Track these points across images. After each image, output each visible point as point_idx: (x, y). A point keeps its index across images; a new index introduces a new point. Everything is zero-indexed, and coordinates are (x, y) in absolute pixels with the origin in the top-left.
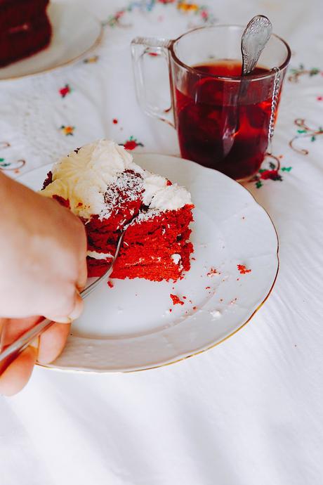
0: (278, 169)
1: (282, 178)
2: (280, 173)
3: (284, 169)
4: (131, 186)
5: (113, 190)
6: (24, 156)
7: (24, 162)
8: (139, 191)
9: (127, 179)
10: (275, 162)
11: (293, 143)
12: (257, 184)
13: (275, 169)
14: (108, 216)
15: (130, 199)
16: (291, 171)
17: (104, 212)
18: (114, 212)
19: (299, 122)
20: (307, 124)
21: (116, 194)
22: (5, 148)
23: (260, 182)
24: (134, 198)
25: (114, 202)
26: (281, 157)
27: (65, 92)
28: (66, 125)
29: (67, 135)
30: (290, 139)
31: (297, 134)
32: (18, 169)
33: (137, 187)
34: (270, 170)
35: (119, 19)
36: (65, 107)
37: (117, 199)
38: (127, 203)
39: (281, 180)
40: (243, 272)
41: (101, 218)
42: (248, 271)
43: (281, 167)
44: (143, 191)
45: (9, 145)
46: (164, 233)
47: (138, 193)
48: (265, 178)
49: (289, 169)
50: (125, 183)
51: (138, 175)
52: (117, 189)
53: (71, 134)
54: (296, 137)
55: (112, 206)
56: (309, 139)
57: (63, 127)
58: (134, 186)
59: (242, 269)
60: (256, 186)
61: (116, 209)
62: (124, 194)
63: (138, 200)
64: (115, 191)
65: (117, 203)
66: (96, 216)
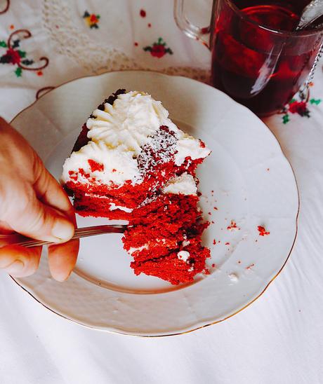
0: (307, 101)
1: (310, 114)
2: (309, 106)
3: (313, 101)
4: (165, 147)
5: (146, 151)
6: (46, 50)
7: (47, 61)
8: (172, 152)
9: (161, 138)
12: (284, 118)
13: (304, 101)
14: (140, 182)
15: (162, 161)
16: (320, 105)
17: (136, 178)
18: (146, 178)
21: (149, 156)
22: (26, 37)
23: (287, 116)
24: (166, 160)
25: (146, 166)
26: (311, 84)
29: (92, 26)
32: (41, 68)
33: (171, 147)
34: (299, 101)
37: (150, 162)
38: (159, 165)
39: (309, 116)
40: (262, 234)
41: (133, 184)
42: (266, 233)
43: (311, 98)
44: (176, 152)
45: (30, 35)
47: (170, 155)
48: (293, 112)
49: (318, 102)
50: (159, 143)
51: (172, 133)
52: (151, 150)
55: (144, 171)
57: (87, 15)
58: (168, 146)
59: (262, 230)
60: (283, 120)
61: (149, 174)
62: (157, 156)
63: (171, 161)
64: (149, 153)
65: (149, 167)
66: (129, 181)
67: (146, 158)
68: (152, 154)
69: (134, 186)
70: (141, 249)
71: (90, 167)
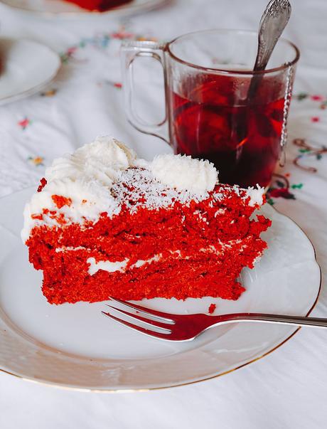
0: (288, 186)
1: (295, 197)
2: (291, 191)
3: (294, 187)
5: (119, 185)
10: (282, 181)
11: (298, 162)
12: (269, 202)
13: (285, 187)
14: (117, 212)
16: (303, 188)
19: (299, 142)
20: (308, 143)
21: (123, 188)
23: (271, 200)
26: (288, 175)
27: (24, 124)
28: (34, 156)
29: (37, 165)
30: (293, 158)
31: (300, 154)
34: (279, 188)
35: (72, 55)
36: (28, 139)
39: (294, 199)
41: (110, 215)
43: (291, 184)
46: (183, 220)
49: (300, 186)
52: (123, 184)
53: (42, 165)
54: (300, 157)
55: (120, 200)
56: (314, 157)
57: (31, 158)
66: (104, 214)
67: (119, 190)
68: (125, 186)
69: (111, 218)
70: (150, 261)
71: (55, 204)
